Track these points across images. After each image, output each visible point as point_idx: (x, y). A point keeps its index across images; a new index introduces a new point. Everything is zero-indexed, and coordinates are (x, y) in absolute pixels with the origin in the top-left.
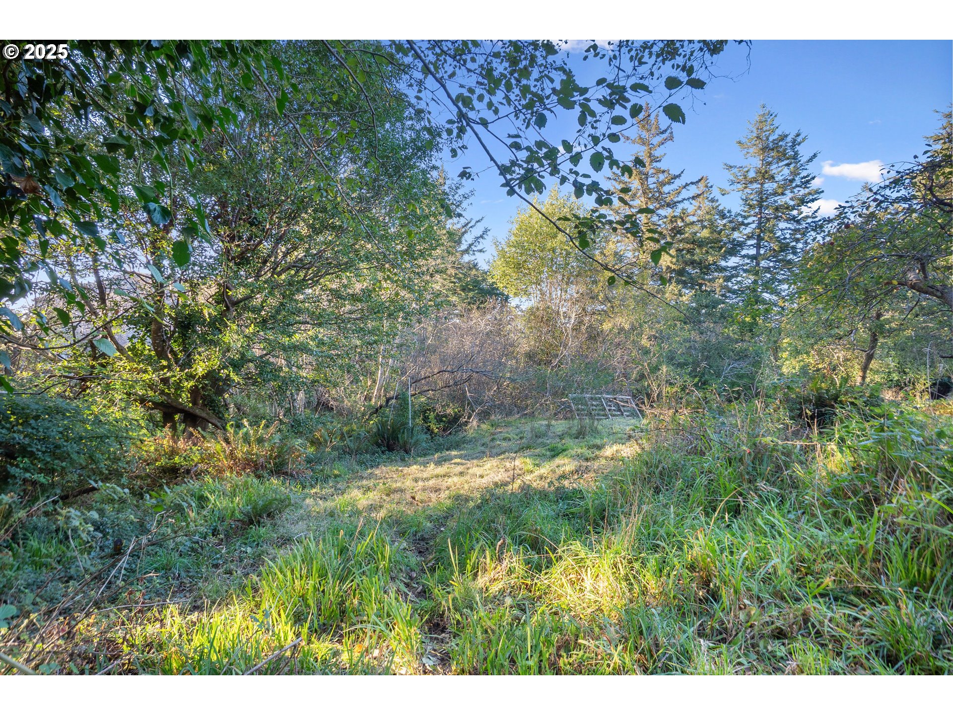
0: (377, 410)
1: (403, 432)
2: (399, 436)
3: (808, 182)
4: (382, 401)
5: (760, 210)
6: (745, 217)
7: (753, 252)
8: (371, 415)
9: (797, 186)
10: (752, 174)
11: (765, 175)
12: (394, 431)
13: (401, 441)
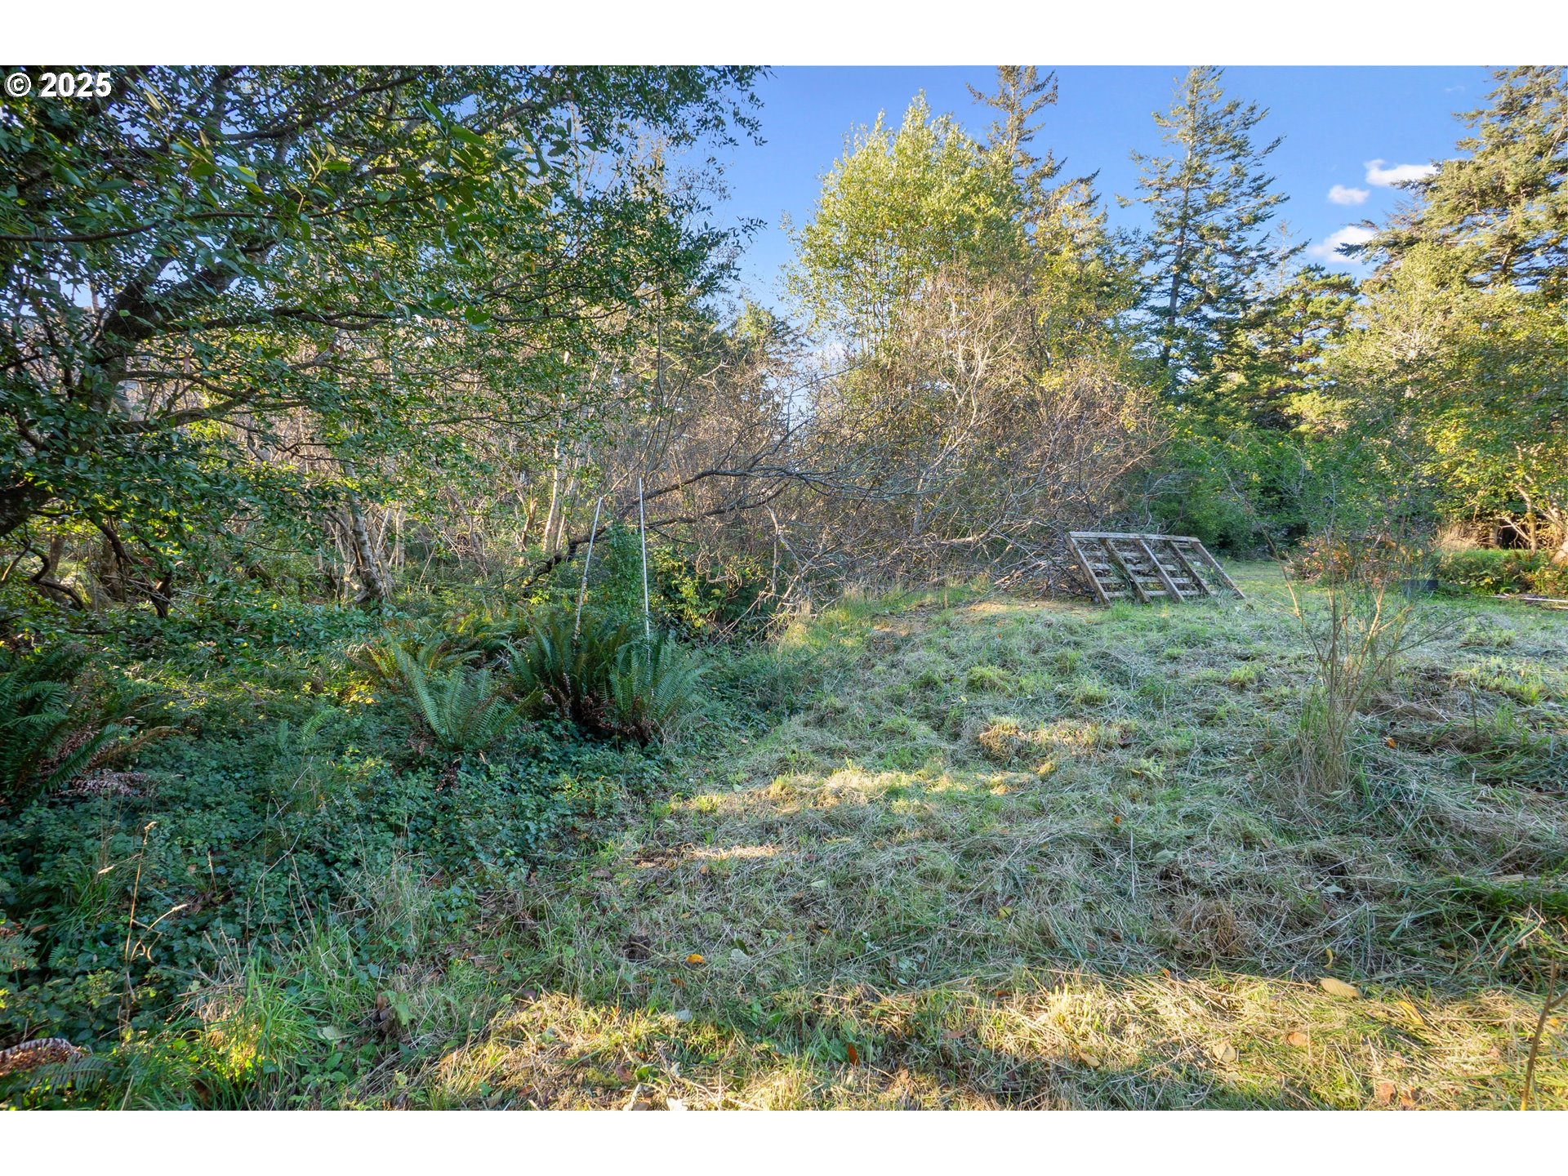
0: (549, 564)
1: (627, 662)
2: (614, 677)
3: (1260, 188)
4: (562, 542)
5: (1183, 232)
6: (1158, 245)
7: (1165, 302)
8: (538, 573)
9: (1243, 194)
10: (1173, 173)
11: (1196, 175)
12: (593, 661)
13: (618, 693)
